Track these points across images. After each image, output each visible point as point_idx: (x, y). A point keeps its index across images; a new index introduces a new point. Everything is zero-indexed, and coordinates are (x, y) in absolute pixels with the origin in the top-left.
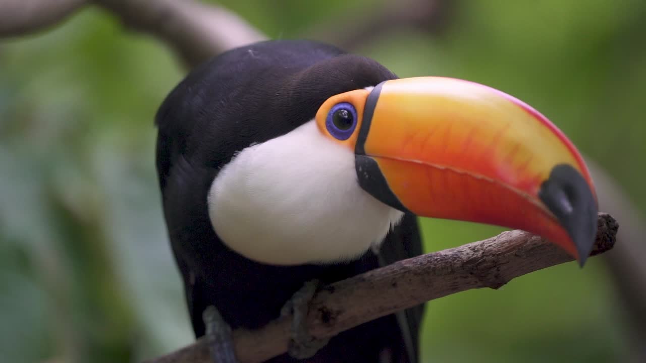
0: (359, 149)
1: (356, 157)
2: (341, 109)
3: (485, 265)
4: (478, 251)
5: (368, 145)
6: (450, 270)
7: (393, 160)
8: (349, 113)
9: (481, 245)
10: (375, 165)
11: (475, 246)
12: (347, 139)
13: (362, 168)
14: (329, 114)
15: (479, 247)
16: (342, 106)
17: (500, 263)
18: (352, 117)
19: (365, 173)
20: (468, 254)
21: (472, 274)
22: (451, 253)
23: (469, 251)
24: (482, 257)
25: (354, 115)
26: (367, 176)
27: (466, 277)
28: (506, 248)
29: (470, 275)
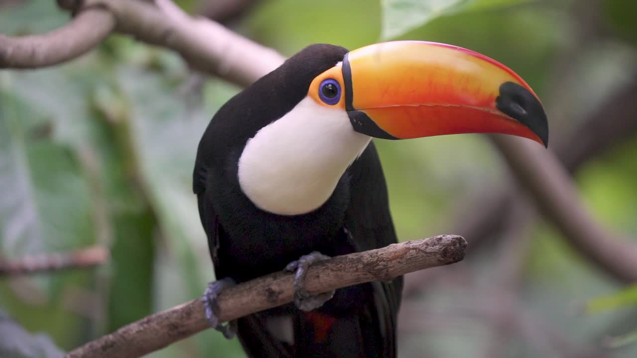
0: (349, 107)
1: (348, 113)
2: (326, 85)
3: (379, 267)
4: (374, 257)
5: (356, 103)
6: (355, 269)
7: (377, 108)
8: (333, 85)
9: (377, 253)
10: (364, 115)
11: (372, 254)
12: (337, 103)
13: (356, 120)
14: (319, 90)
15: (374, 254)
16: (326, 82)
17: (389, 266)
18: (336, 88)
19: (359, 122)
20: (367, 259)
21: (370, 272)
22: (356, 257)
23: (368, 256)
24: (377, 261)
25: (337, 86)
26: (361, 124)
27: (366, 275)
28: (393, 257)
29: (368, 274)
